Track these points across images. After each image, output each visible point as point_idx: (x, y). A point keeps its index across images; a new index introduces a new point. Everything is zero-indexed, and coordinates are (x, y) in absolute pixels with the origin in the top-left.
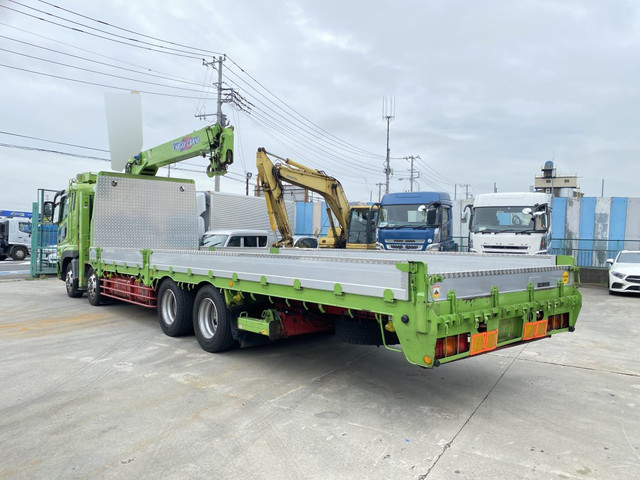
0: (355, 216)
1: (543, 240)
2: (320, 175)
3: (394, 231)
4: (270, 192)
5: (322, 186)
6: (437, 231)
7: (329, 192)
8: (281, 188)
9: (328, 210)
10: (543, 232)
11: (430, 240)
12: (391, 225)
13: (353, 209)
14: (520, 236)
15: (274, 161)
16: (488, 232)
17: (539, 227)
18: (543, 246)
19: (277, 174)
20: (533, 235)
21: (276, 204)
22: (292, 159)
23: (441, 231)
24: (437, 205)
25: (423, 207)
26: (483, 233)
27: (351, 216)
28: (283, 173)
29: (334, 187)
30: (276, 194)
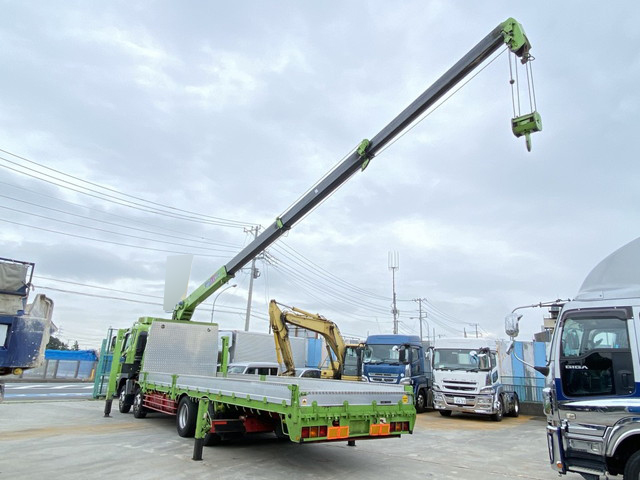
0: (349, 351)
1: (488, 377)
2: (319, 319)
3: (376, 366)
4: (278, 333)
5: (321, 327)
6: (408, 367)
7: (327, 332)
8: (287, 330)
9: (327, 347)
10: (487, 370)
11: (402, 375)
12: (374, 361)
13: (348, 347)
14: (470, 373)
15: (282, 309)
16: (446, 369)
17: (483, 368)
18: (488, 382)
19: (284, 318)
20: (480, 373)
21: (282, 341)
22: (297, 307)
23: (412, 366)
24: (407, 346)
25: (396, 347)
26: (442, 370)
27: (346, 352)
28: (288, 318)
29: (332, 328)
30: (282, 334)
